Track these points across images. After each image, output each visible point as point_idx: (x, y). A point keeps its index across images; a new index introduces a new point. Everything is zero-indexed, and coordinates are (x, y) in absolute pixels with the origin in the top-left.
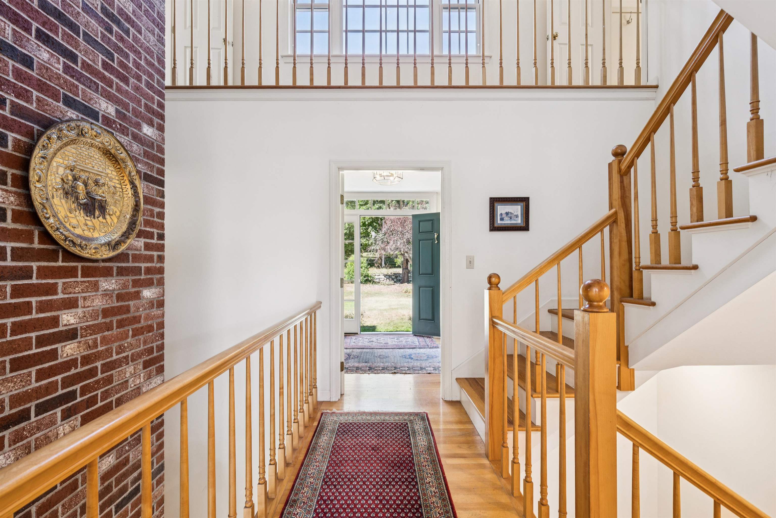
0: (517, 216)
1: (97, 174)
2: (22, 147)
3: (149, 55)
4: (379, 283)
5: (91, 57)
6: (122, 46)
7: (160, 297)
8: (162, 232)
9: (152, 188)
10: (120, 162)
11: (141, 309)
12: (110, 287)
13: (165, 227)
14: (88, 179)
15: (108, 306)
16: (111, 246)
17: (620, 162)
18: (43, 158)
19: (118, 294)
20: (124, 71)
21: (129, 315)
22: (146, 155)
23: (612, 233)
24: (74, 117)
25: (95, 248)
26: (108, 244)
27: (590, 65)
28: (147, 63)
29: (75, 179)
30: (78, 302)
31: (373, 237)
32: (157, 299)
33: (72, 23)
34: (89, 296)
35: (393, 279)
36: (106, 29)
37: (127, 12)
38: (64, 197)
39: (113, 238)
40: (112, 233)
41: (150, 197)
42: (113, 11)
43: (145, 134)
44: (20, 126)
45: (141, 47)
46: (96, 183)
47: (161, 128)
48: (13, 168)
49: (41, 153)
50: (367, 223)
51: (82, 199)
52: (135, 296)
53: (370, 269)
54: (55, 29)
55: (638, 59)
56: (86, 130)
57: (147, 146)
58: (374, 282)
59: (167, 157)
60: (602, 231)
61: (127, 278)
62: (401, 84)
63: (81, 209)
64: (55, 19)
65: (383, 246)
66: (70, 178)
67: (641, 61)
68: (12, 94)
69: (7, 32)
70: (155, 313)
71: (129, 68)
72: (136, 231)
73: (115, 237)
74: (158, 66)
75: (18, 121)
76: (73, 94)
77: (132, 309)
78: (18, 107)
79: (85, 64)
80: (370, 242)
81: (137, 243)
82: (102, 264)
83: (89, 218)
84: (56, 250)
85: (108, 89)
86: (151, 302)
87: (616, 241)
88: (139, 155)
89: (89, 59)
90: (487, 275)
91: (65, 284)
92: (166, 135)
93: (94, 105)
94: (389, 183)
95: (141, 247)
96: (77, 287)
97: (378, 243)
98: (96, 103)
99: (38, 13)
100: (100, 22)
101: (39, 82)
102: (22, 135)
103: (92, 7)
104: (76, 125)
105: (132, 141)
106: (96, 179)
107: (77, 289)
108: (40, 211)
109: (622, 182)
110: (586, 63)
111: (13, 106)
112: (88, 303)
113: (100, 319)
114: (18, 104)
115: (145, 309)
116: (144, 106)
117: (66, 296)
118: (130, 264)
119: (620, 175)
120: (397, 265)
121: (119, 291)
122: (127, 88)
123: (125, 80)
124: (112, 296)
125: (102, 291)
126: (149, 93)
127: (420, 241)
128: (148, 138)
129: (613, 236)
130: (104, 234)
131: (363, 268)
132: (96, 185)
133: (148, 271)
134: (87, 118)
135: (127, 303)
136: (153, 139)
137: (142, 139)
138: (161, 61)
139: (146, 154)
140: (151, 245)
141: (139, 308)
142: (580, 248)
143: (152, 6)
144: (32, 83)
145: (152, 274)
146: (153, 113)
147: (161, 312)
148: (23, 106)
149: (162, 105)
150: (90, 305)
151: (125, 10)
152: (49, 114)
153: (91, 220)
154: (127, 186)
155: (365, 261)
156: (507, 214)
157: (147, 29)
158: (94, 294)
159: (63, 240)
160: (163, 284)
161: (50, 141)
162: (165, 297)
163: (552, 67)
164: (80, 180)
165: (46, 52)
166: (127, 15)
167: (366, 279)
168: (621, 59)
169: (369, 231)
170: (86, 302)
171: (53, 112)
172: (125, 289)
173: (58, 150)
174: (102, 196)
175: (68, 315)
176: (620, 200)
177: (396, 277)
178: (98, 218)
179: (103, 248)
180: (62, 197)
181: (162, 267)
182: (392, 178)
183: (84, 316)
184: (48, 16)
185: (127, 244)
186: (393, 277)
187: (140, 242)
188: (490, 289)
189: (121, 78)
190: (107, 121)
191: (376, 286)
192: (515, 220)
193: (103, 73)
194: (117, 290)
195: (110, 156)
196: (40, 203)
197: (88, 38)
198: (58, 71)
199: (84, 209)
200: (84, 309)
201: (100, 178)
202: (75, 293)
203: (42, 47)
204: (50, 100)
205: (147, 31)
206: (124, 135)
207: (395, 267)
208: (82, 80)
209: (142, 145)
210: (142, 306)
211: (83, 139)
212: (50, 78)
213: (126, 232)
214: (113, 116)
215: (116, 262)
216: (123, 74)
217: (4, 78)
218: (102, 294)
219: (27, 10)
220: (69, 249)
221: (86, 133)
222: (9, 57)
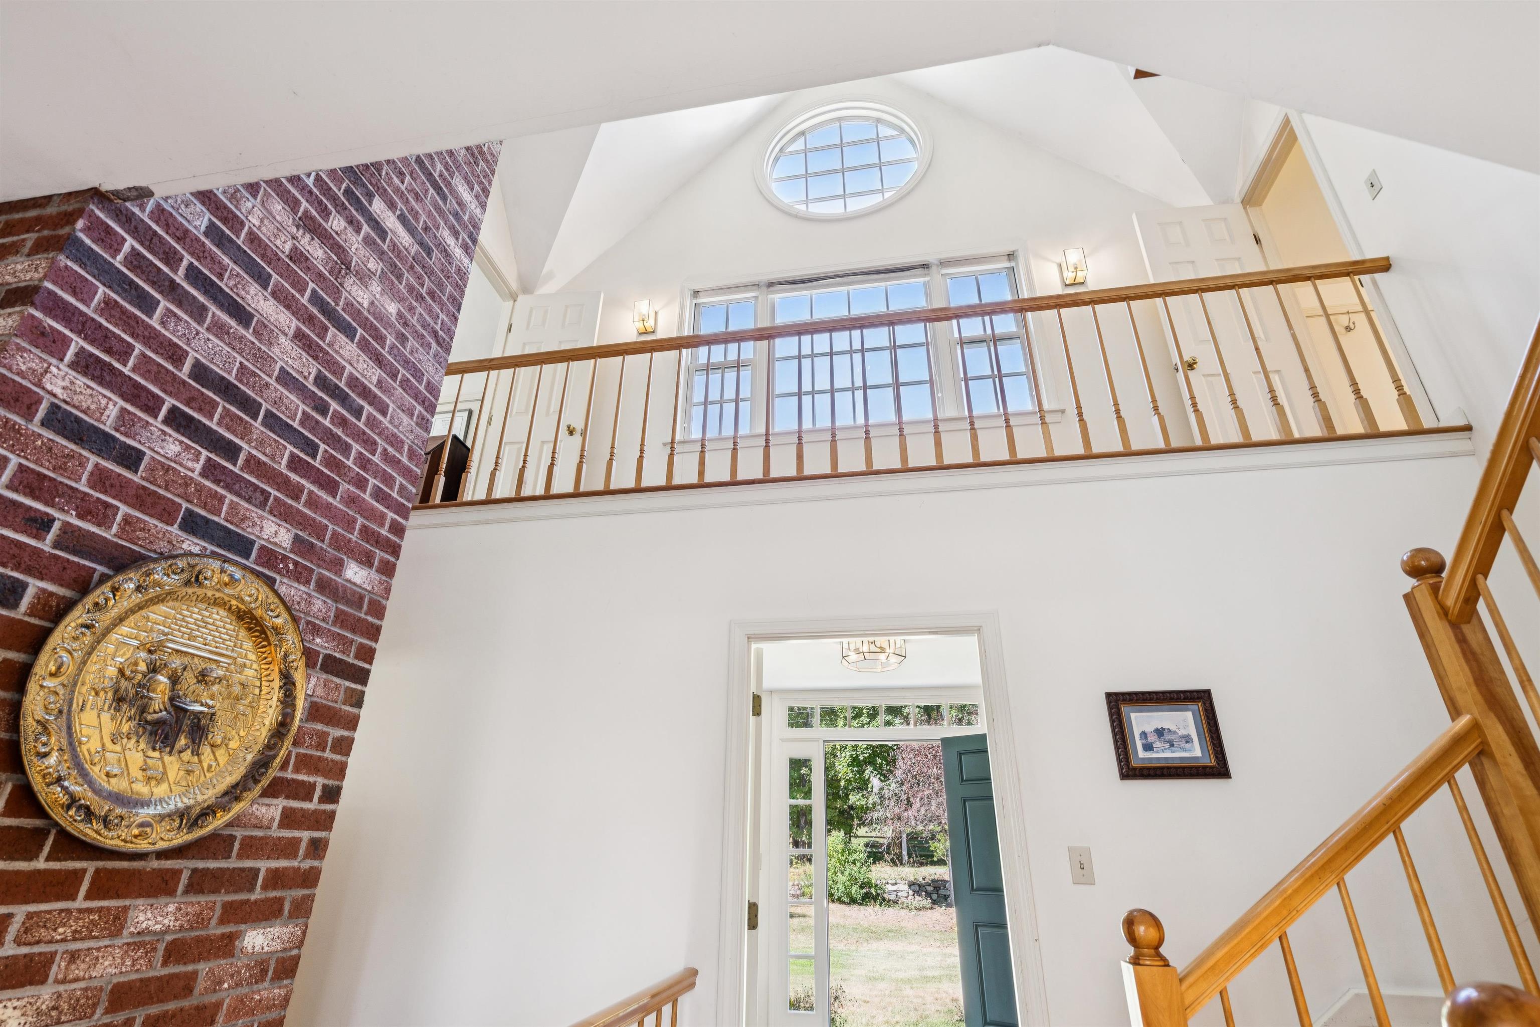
0: (1188, 739)
1: (210, 659)
2: (51, 607)
3: (392, 446)
4: (896, 902)
5: (268, 450)
6: (340, 433)
7: (291, 949)
8: (336, 783)
9: (337, 687)
10: (269, 633)
11: (226, 985)
12: (157, 923)
13: (348, 772)
14: (185, 669)
15: (134, 976)
16: (188, 819)
17: (1435, 589)
18: (87, 627)
19: (174, 942)
20: (332, 471)
21: (185, 1003)
22: (339, 621)
23: (1488, 786)
24: (196, 550)
25: (142, 825)
26: (181, 814)
27: (1282, 399)
28: (385, 460)
29: (154, 669)
30: (50, 969)
31: (876, 790)
32: (280, 955)
33: (248, 398)
34: (88, 949)
35: (928, 895)
36: (316, 409)
37: (366, 382)
38: (110, 708)
39: (200, 798)
40: (205, 786)
41: (325, 706)
42: (337, 382)
43: (349, 581)
44: (64, 568)
45: (379, 434)
46: (203, 677)
47: (388, 570)
48: (10, 649)
49: (85, 619)
50: (861, 758)
51: (155, 712)
52: (219, 948)
53: (873, 868)
54: (208, 408)
55: (1396, 380)
56: (209, 574)
57: (348, 603)
58: (885, 902)
59: (387, 625)
60: (1450, 779)
61: (212, 898)
62: (876, 467)
63: (144, 733)
64: (214, 393)
65: (897, 810)
66: (142, 667)
67: (1403, 382)
68: (72, 512)
69: (107, 413)
70: (265, 994)
71: (345, 467)
72: (265, 782)
73: (205, 797)
74: (408, 463)
75: (63, 558)
76: (209, 511)
77: (201, 984)
78: (76, 534)
79: (252, 462)
80: (870, 801)
81: (264, 810)
82: (155, 864)
83: (156, 754)
84: (43, 829)
85: (290, 501)
86: (262, 963)
87: (1509, 811)
88: (324, 620)
89: (265, 454)
90: (1123, 915)
91: (32, 918)
92: (396, 582)
93: (248, 530)
94: (879, 668)
95: (273, 819)
96: (64, 925)
97: (886, 803)
98: (254, 524)
99: (184, 386)
100: (306, 398)
101: (141, 491)
102: (62, 585)
103: (297, 377)
104: (189, 564)
105: (313, 593)
106: (203, 670)
107: (61, 930)
108: (31, 738)
109: (1462, 640)
110: (1274, 399)
111: (65, 533)
112: (78, 970)
113: (96, 1017)
114: (76, 529)
115: (238, 985)
116: (361, 530)
117: (25, 950)
118: (233, 863)
119: (1450, 622)
120: (935, 859)
121: (179, 936)
122: (330, 500)
123: (331, 487)
124: (154, 949)
125: (132, 934)
126: (377, 508)
127: (965, 801)
128: (354, 588)
129: (1492, 795)
130: (183, 789)
131: (858, 864)
132: (198, 682)
133: (276, 879)
134: (223, 553)
135: (190, 968)
136: (364, 589)
137: (338, 590)
138: (416, 456)
139: (341, 619)
140: (299, 815)
141: (221, 983)
142: (1394, 832)
143: (418, 374)
144: (124, 494)
145: (283, 887)
146: (377, 542)
147: (283, 992)
148: (89, 531)
149: (399, 527)
150: (82, 974)
151: (363, 380)
152: (141, 546)
153: (161, 759)
154: (272, 684)
155: (861, 847)
156: (1160, 732)
157: (399, 408)
158: (107, 942)
159: (62, 806)
160: (307, 913)
161: (114, 596)
162: (303, 949)
163: (1196, 411)
164: (164, 672)
165: (177, 443)
166: (365, 387)
167: (866, 894)
168: (1354, 384)
169: (867, 774)
170: (73, 967)
171: (151, 542)
172: (197, 928)
173: (132, 611)
174: (206, 705)
175: (9, 1004)
176: (1474, 688)
177: (937, 889)
178: (180, 752)
179: (166, 824)
180: (106, 707)
181: (316, 868)
182: (882, 657)
183: (54, 1008)
184: (204, 390)
185: (231, 814)
186: (930, 889)
187: (272, 809)
188: (1135, 961)
189: (324, 483)
190: (269, 557)
191: (890, 912)
192: (1185, 750)
193: (287, 476)
194: (174, 932)
195: (250, 623)
196: (38, 722)
197: (272, 421)
198: (190, 474)
199: (151, 734)
200: (61, 988)
201: (214, 666)
202: (50, 942)
203: (170, 436)
204: (153, 521)
205: (398, 411)
206: (299, 582)
207: (933, 863)
208: (237, 487)
209: (336, 602)
210: (232, 976)
211: (196, 590)
212: (167, 486)
213: (237, 784)
214: (285, 549)
215: (193, 858)
216: (329, 476)
217: (67, 485)
218: (128, 944)
219: (162, 381)
220: (69, 829)
221: (206, 578)
222: (94, 451)
